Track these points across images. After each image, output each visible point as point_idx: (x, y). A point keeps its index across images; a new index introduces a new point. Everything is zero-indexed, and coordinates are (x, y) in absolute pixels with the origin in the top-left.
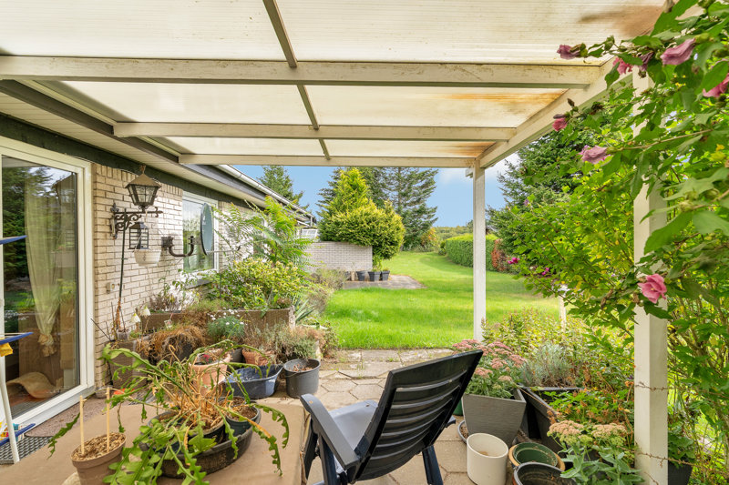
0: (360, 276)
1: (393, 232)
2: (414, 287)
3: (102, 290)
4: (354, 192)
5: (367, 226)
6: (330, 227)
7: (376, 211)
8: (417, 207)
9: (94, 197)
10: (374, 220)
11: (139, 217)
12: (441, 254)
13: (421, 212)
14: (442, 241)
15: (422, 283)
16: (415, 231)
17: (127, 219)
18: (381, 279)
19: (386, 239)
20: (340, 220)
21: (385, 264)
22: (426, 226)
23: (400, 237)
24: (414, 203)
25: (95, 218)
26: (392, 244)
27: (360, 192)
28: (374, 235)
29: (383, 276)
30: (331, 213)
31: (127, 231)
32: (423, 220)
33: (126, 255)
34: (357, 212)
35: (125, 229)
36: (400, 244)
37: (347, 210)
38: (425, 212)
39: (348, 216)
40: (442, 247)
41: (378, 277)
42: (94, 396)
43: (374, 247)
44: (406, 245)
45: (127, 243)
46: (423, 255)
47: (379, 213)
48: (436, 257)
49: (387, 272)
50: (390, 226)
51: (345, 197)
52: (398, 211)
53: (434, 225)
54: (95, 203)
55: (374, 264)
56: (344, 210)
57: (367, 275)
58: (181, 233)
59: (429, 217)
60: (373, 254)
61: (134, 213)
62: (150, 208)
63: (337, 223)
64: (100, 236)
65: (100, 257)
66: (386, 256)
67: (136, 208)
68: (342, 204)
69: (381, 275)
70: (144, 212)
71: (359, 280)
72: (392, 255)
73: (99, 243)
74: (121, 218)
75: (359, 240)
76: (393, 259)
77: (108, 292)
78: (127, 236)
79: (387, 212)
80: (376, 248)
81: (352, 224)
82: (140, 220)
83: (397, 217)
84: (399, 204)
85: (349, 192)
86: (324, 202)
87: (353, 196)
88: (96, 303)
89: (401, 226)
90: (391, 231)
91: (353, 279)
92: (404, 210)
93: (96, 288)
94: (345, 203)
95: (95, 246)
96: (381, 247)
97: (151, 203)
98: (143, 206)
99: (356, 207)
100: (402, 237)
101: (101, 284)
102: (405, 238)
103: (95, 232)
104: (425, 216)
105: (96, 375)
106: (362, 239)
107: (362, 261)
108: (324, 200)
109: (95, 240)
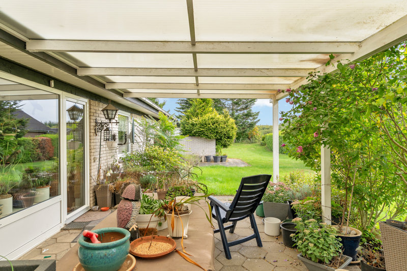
0: (207, 159)
1: (229, 130)
2: (243, 166)
3: (93, 160)
4: (204, 104)
5: (212, 126)
6: (188, 127)
7: (218, 116)
8: (246, 112)
9: (90, 116)
10: (217, 122)
11: (108, 125)
12: (262, 145)
13: (248, 115)
14: (263, 136)
15: (249, 164)
16: (243, 128)
17: (102, 126)
18: (221, 161)
19: (225, 135)
20: (195, 122)
21: (224, 151)
22: (251, 125)
23: (234, 134)
24: (244, 109)
25: (90, 126)
26: (228, 138)
27: (207, 104)
28: (217, 132)
29: (223, 159)
30: (188, 117)
31: (103, 131)
32: (249, 121)
33: (102, 144)
34: (206, 117)
35: (102, 130)
36: (234, 138)
37: (199, 116)
38: (251, 116)
39: (200, 120)
40: (263, 140)
41: (219, 159)
42: (90, 210)
43: (217, 140)
44: (238, 139)
45: (103, 137)
46: (250, 145)
47: (221, 118)
48: (258, 147)
49: (225, 157)
50: (227, 126)
51: (197, 107)
52: (232, 115)
53: (257, 124)
54: (90, 119)
55: (217, 151)
56: (197, 116)
57: (212, 158)
58: (117, 132)
59: (254, 119)
60: (216, 144)
61: (106, 123)
62: (113, 121)
63: (193, 124)
64: (92, 134)
65: (92, 144)
66: (225, 146)
67: (107, 121)
68: (195, 111)
69: (222, 158)
70: (110, 123)
71: (207, 161)
72: (229, 145)
73: (92, 138)
74: (99, 126)
75: (207, 135)
76: (229, 148)
77: (94, 161)
78: (103, 134)
79: (226, 117)
80: (218, 141)
81: (203, 125)
82: (108, 127)
83: (232, 120)
84: (232, 110)
85: (201, 104)
86: (180, 108)
87: (203, 106)
88: (90, 166)
89: (235, 126)
90: (228, 129)
91: (203, 161)
92: (236, 114)
93: (90, 159)
94: (198, 111)
95: (90, 139)
96: (222, 140)
97: (114, 118)
98: (110, 119)
99: (205, 113)
100: (235, 134)
101: (92, 158)
102: (237, 134)
103: (90, 132)
104: (251, 118)
105: (90, 201)
106: (210, 135)
107: (209, 148)
108: (180, 107)
109: (90, 136)
